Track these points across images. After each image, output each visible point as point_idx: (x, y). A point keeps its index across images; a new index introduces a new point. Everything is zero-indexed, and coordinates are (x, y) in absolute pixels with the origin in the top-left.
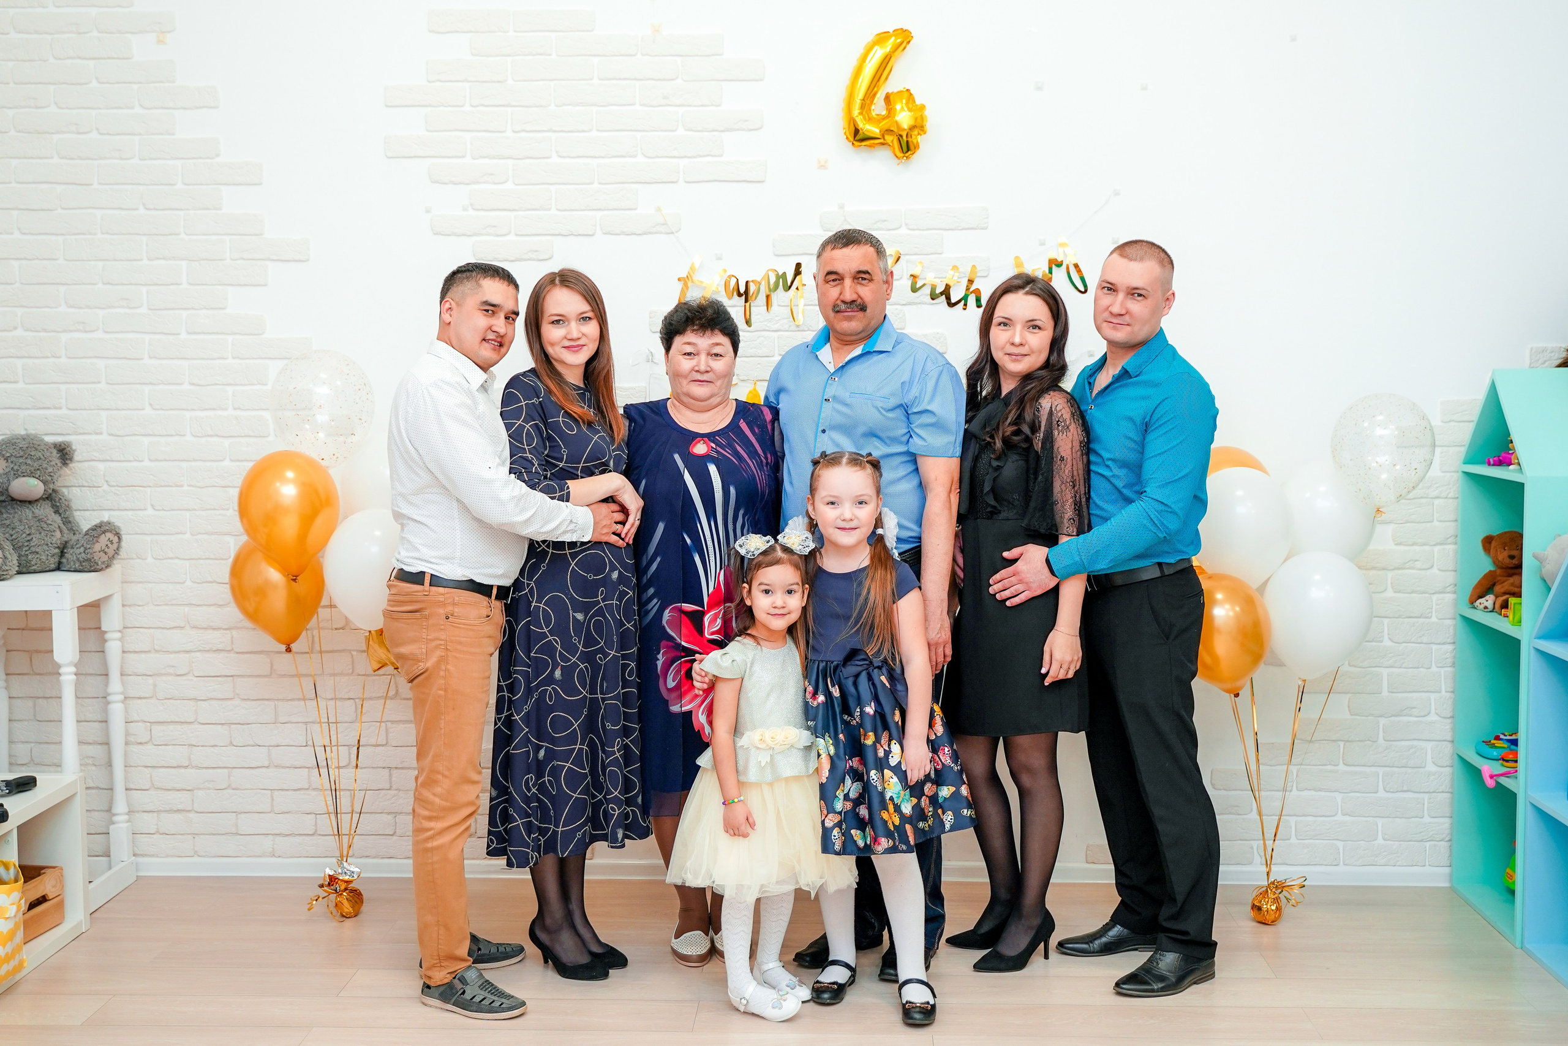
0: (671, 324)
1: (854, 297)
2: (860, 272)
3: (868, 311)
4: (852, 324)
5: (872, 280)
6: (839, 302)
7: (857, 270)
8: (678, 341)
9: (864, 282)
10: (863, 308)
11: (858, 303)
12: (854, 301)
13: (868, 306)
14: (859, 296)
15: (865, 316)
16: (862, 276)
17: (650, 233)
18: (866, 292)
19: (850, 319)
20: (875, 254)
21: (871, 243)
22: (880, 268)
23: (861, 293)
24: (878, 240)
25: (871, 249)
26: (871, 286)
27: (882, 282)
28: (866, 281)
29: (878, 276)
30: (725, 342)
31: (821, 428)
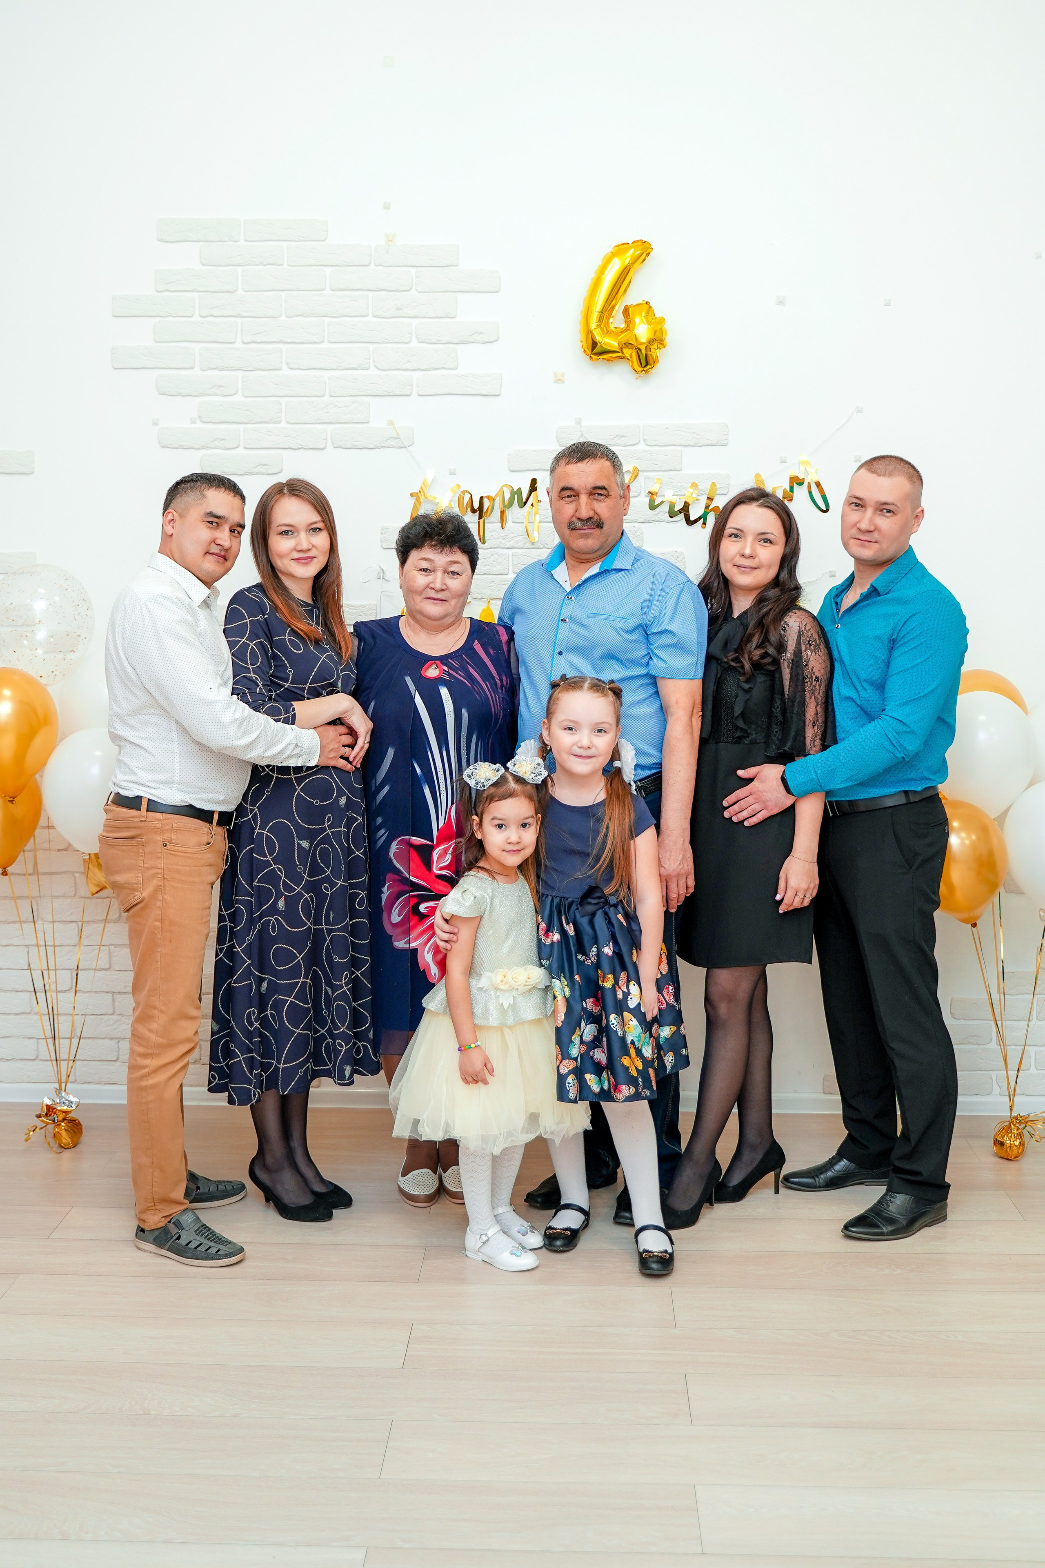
0: (408, 537)
1: (591, 514)
2: (596, 488)
3: (605, 527)
4: (588, 542)
5: (609, 495)
6: (574, 519)
7: (593, 485)
8: (414, 556)
9: (600, 498)
10: (600, 525)
11: (595, 520)
12: (591, 518)
13: (605, 522)
14: (596, 513)
15: (601, 533)
16: (598, 491)
18: (602, 508)
19: (586, 536)
20: (611, 468)
21: (607, 456)
22: (617, 483)
23: (598, 510)
24: (614, 454)
25: (608, 463)
26: (608, 501)
27: (619, 497)
28: (603, 497)
29: (615, 491)
30: (463, 559)
31: (557, 651)
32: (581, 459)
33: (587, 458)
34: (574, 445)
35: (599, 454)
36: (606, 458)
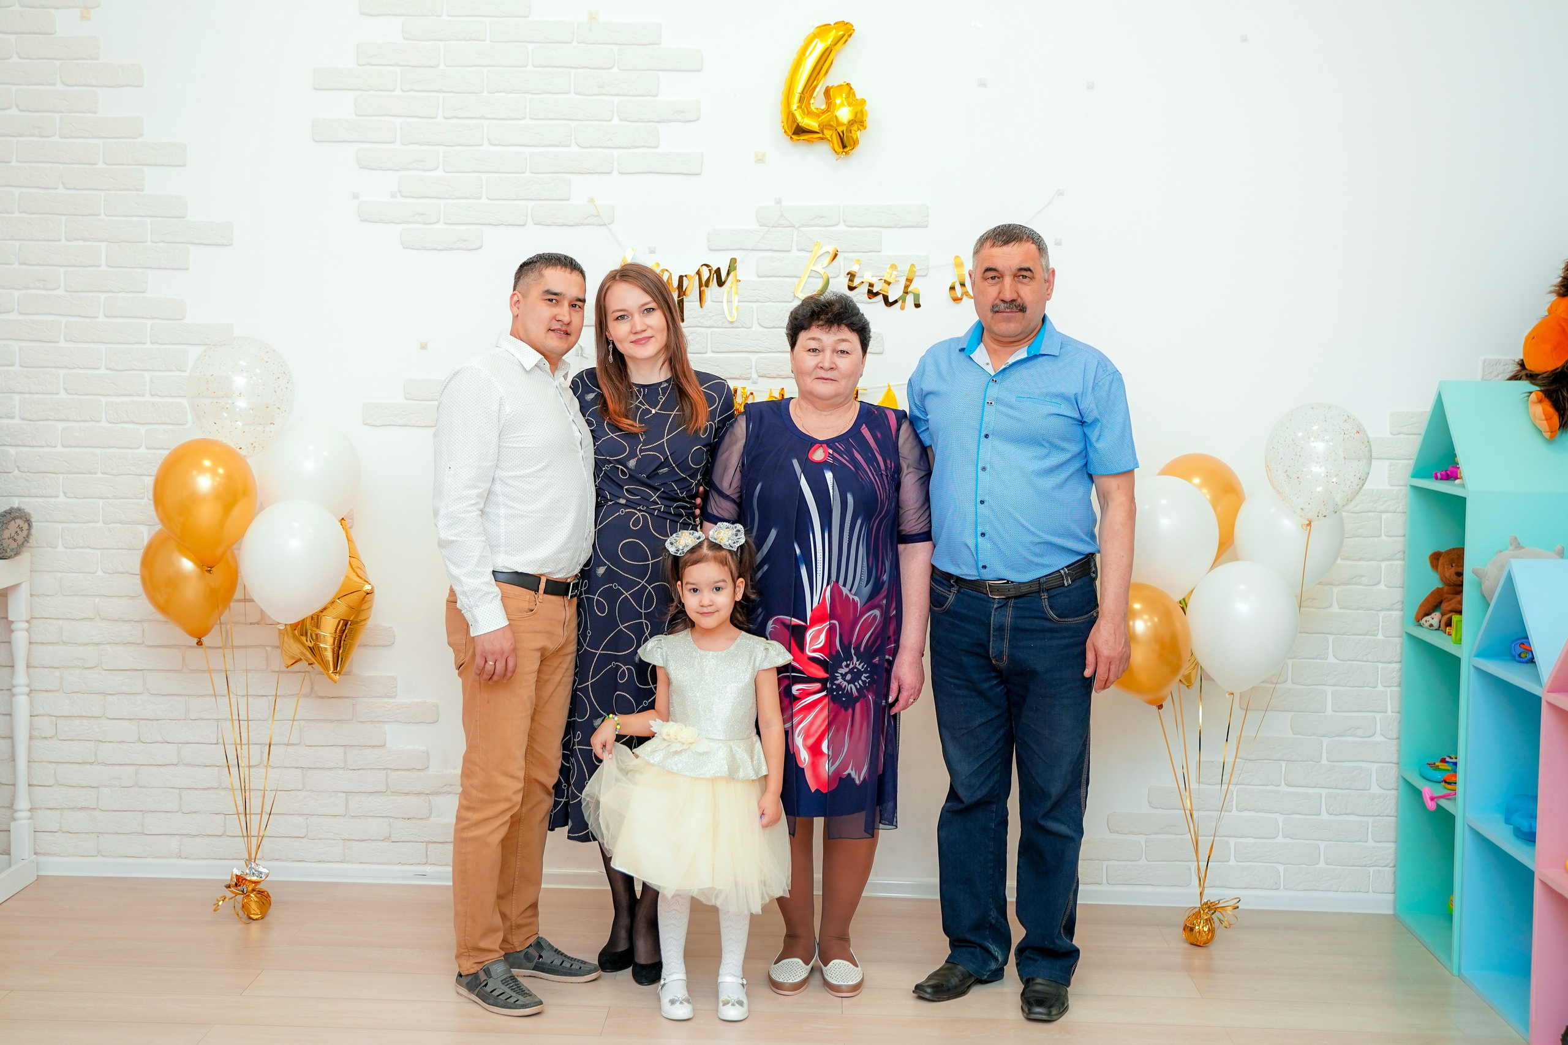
0: (796, 319)
1: (1014, 296)
2: (1021, 269)
3: (1028, 311)
4: (1010, 326)
5: (1033, 278)
6: (997, 301)
7: (1018, 267)
8: (803, 336)
9: (1025, 280)
10: (1022, 309)
11: (1018, 303)
12: (1014, 301)
13: (1028, 306)
14: (1019, 295)
15: (1023, 317)
16: (1023, 273)
17: (582, 224)
18: (1027, 292)
19: (1008, 320)
20: (1037, 252)
21: (1033, 239)
22: (1042, 265)
23: (1022, 293)
24: (1040, 236)
25: (1033, 247)
26: (1034, 285)
27: (1043, 281)
28: (1027, 279)
29: (1039, 274)
30: (854, 339)
31: (983, 434)
32: (1006, 242)
33: (1012, 241)
34: (999, 227)
35: (1025, 237)
36: (1031, 242)
